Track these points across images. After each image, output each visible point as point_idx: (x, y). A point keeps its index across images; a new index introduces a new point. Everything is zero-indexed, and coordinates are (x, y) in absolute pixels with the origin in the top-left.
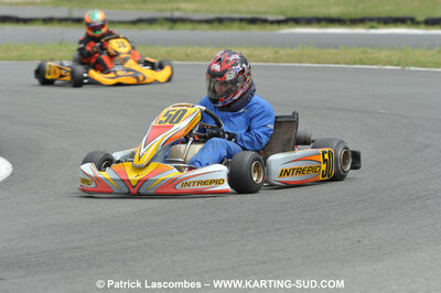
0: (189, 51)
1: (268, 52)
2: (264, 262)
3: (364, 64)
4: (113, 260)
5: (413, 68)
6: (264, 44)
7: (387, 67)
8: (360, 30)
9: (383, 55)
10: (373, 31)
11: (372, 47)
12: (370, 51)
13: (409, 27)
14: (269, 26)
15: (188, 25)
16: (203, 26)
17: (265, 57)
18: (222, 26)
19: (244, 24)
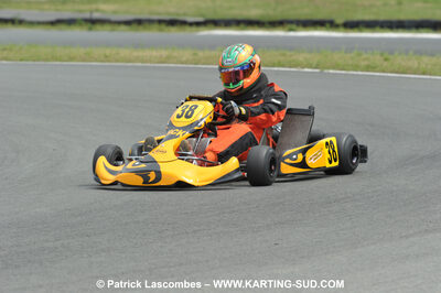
0: (108, 52)
1: (187, 54)
2: (181, 264)
3: (283, 66)
4: (29, 261)
5: (331, 71)
6: (182, 45)
7: (306, 70)
8: (279, 33)
9: (301, 57)
10: (292, 34)
11: (291, 49)
12: (288, 53)
13: (327, 30)
14: (188, 28)
15: (107, 27)
16: (123, 27)
17: (184, 59)
18: (141, 27)
19: (163, 26)
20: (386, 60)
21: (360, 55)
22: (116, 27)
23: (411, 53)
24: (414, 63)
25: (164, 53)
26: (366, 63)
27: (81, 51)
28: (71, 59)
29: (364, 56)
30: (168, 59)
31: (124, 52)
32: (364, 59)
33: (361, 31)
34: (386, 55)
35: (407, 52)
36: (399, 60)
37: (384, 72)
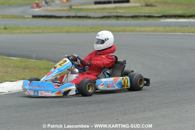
15: (124, 19)
16: (130, 19)
19: (146, 18)
22: (127, 19)
31: (138, 29)
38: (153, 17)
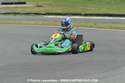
0: (19, 22)
6: (40, 20)
13: (79, 16)
14: (41, 15)
15: (19, 15)
16: (23, 15)
17: (40, 24)
18: (28, 15)
19: (34, 15)
20: (95, 25)
21: (88, 23)
22: (22, 15)
23: (102, 23)
24: (103, 26)
25: (35, 22)
26: (90, 25)
27: (12, 21)
28: (9, 24)
29: (89, 23)
30: (36, 24)
31: (24, 22)
32: (89, 24)
33: (88, 17)
34: (95, 23)
35: (101, 22)
36: (99, 25)
37: (94, 28)
38: (40, 14)
